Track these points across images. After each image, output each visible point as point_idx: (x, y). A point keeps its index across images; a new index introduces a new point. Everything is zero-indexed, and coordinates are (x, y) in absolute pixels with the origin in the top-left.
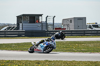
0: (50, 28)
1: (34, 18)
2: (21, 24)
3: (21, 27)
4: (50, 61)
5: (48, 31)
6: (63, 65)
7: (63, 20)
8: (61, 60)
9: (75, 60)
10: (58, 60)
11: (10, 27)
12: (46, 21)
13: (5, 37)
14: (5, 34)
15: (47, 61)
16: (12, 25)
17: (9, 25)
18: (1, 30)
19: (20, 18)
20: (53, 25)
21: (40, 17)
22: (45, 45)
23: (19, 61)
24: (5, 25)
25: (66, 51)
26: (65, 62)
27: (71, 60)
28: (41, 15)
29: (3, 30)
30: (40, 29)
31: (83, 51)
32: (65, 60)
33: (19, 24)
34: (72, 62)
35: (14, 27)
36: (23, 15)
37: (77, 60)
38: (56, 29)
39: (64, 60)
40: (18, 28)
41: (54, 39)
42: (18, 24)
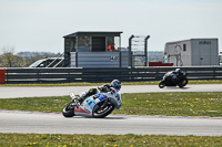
0: (139, 64)
1: (101, 41)
2: (73, 55)
3: (73, 59)
4: (137, 137)
5: (133, 69)
6: (167, 144)
7: (168, 44)
8: (163, 133)
9: (194, 134)
10: (157, 133)
11: (49, 61)
12: (130, 48)
13: (38, 82)
14: (38, 76)
15: (131, 136)
16: (53, 55)
17: (46, 55)
18: (30, 67)
19: (70, 41)
20: (146, 55)
21: (116, 38)
22: (98, 100)
23: (70, 137)
24: (37, 57)
25: (173, 114)
26: (172, 139)
27: (184, 134)
28: (118, 34)
29: (33, 66)
30: (116, 64)
31: (211, 115)
32: (172, 134)
33: (69, 55)
34: (186, 138)
35: (58, 61)
36: (79, 34)
37: (198, 134)
38: (151, 64)
39: (169, 133)
40: (67, 62)
41: (118, 88)
42: (67, 54)
